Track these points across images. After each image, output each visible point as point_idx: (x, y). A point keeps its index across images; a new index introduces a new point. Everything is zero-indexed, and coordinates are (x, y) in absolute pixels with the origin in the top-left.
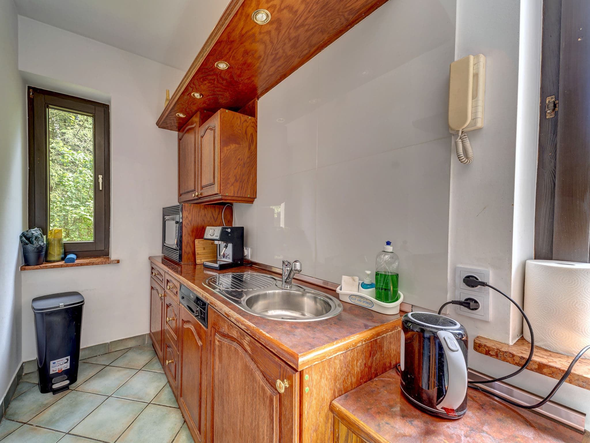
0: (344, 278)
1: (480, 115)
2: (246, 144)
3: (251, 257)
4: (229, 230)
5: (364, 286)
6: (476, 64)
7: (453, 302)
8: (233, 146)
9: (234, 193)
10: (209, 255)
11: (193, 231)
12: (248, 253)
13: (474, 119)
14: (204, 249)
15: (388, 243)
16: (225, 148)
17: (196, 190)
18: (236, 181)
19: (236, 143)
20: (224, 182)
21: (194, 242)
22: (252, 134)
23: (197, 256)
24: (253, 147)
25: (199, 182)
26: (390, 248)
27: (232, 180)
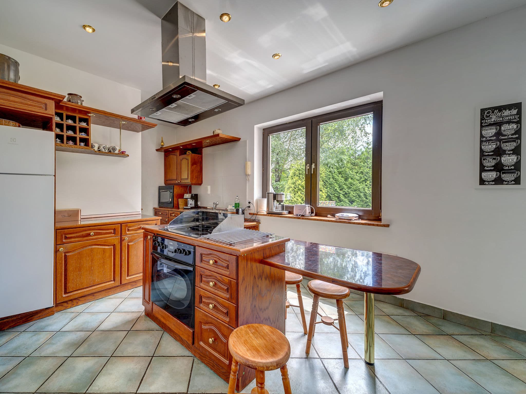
0: (229, 206)
1: (250, 172)
2: (199, 165)
3: (200, 205)
4: (193, 195)
5: (233, 207)
6: (249, 163)
7: (247, 207)
8: (195, 166)
9: (195, 182)
10: (183, 205)
11: (177, 196)
12: (199, 204)
13: (249, 173)
14: (182, 202)
15: (237, 196)
16: (192, 167)
17: (178, 179)
18: (196, 178)
19: (196, 165)
20: (192, 178)
21: (178, 200)
22: (201, 161)
23: (179, 205)
24: (201, 166)
25: (180, 177)
26: (237, 198)
27: (195, 177)
